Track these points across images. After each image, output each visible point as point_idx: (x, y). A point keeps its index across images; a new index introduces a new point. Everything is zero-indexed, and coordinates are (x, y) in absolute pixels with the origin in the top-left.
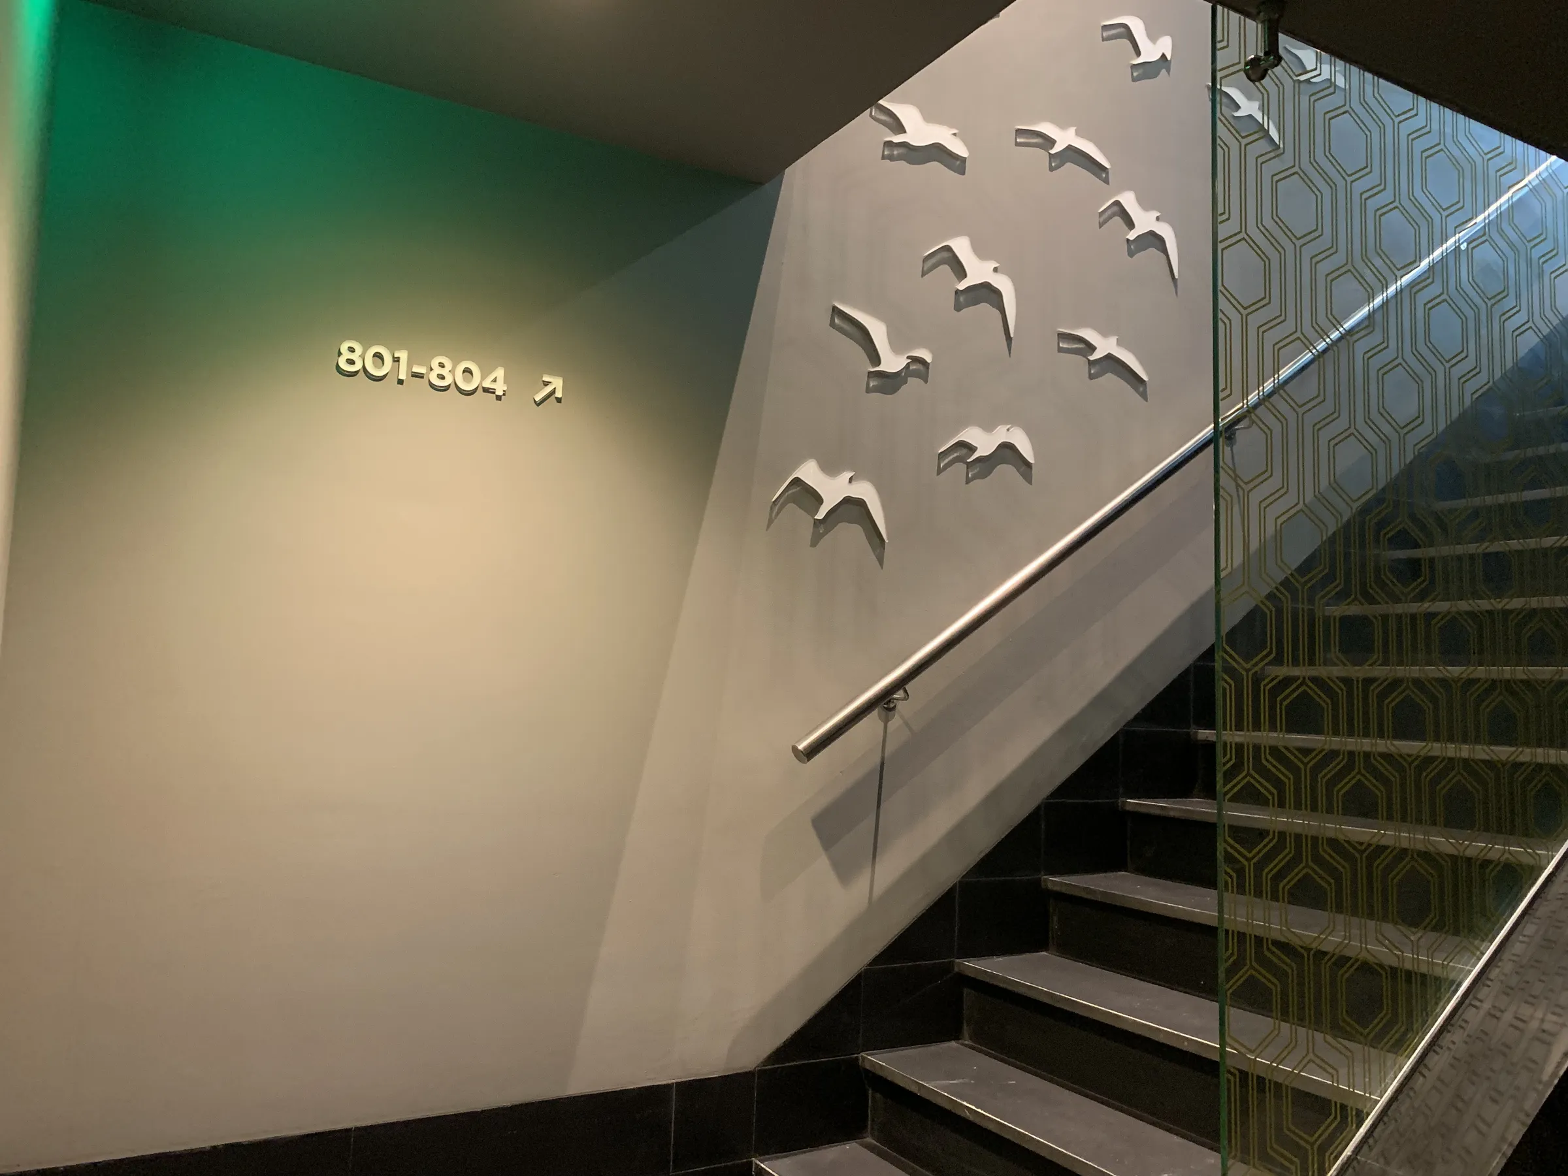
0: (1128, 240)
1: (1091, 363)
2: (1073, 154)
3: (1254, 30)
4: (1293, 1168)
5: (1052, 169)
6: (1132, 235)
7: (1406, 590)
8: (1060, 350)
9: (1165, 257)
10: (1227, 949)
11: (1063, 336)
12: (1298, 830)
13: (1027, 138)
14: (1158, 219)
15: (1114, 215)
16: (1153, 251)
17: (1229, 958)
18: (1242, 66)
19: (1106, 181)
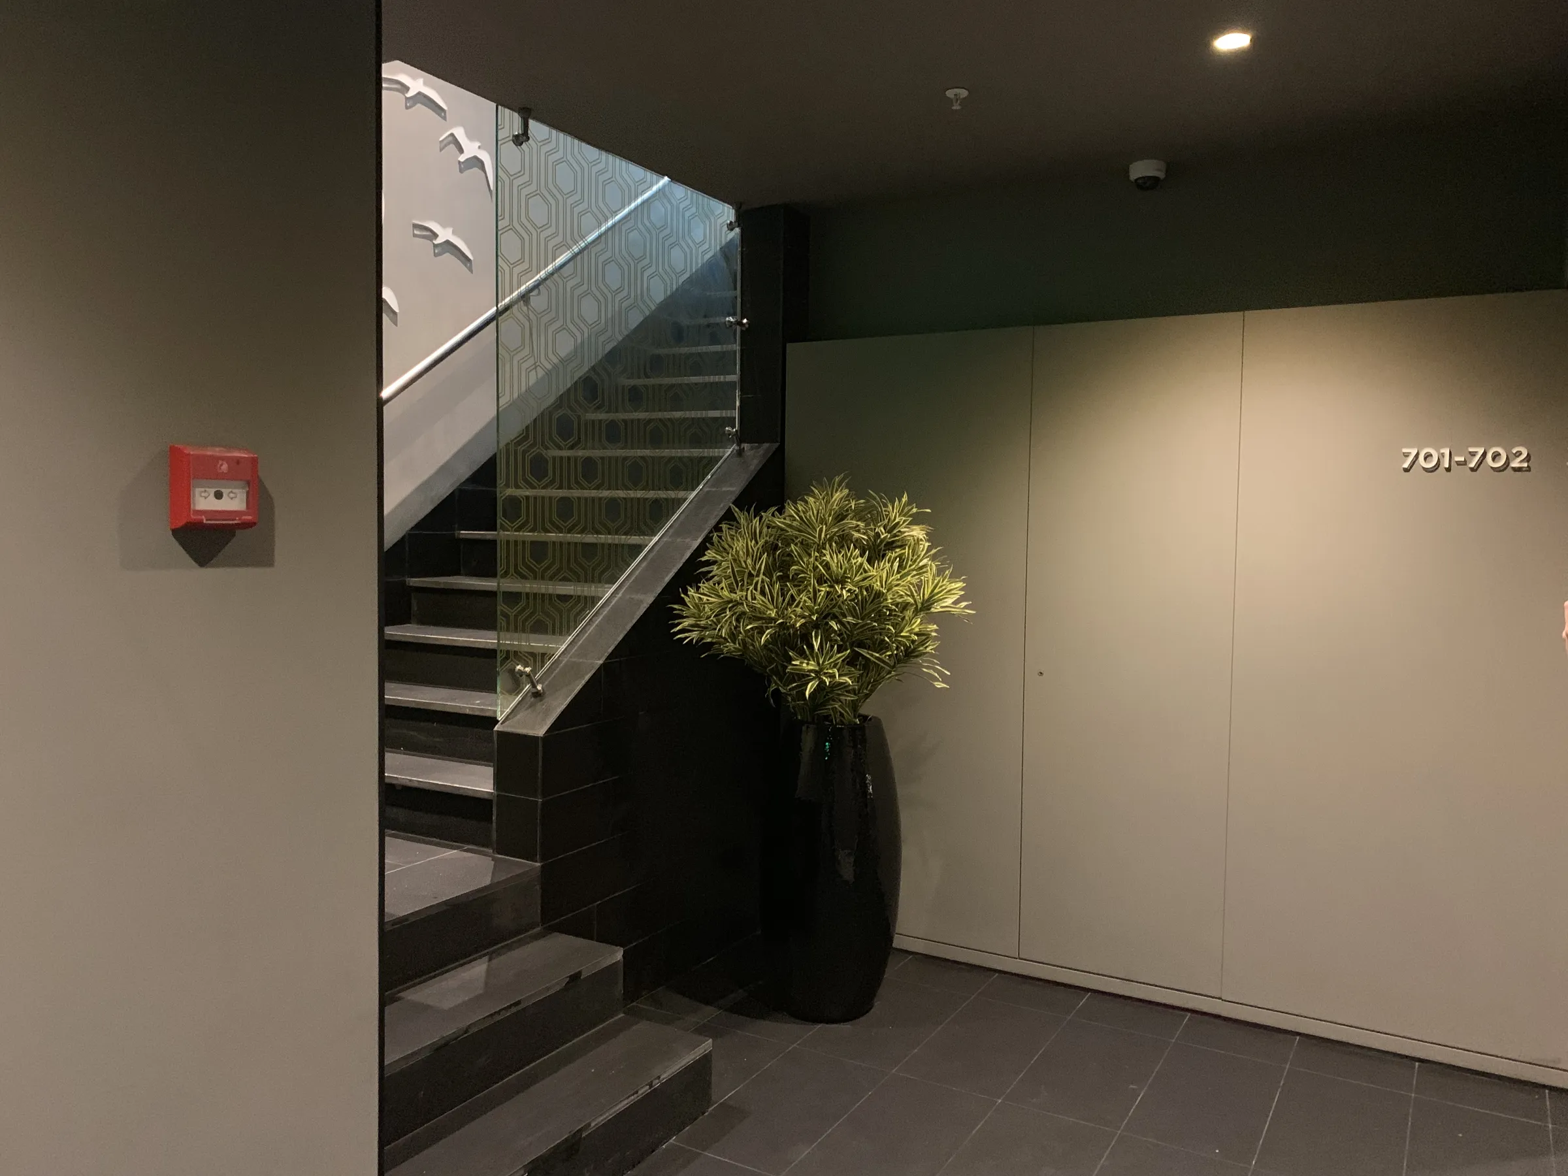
0: (459, 162)
1: (435, 246)
2: (422, 98)
3: (516, 117)
4: (530, 662)
5: (407, 108)
6: (462, 158)
7: (591, 405)
8: (415, 235)
9: (484, 174)
10: (501, 566)
11: (415, 226)
12: (554, 539)
13: (389, 84)
14: (479, 147)
15: (449, 143)
16: (476, 170)
17: (502, 570)
18: (511, 138)
19: (444, 118)
